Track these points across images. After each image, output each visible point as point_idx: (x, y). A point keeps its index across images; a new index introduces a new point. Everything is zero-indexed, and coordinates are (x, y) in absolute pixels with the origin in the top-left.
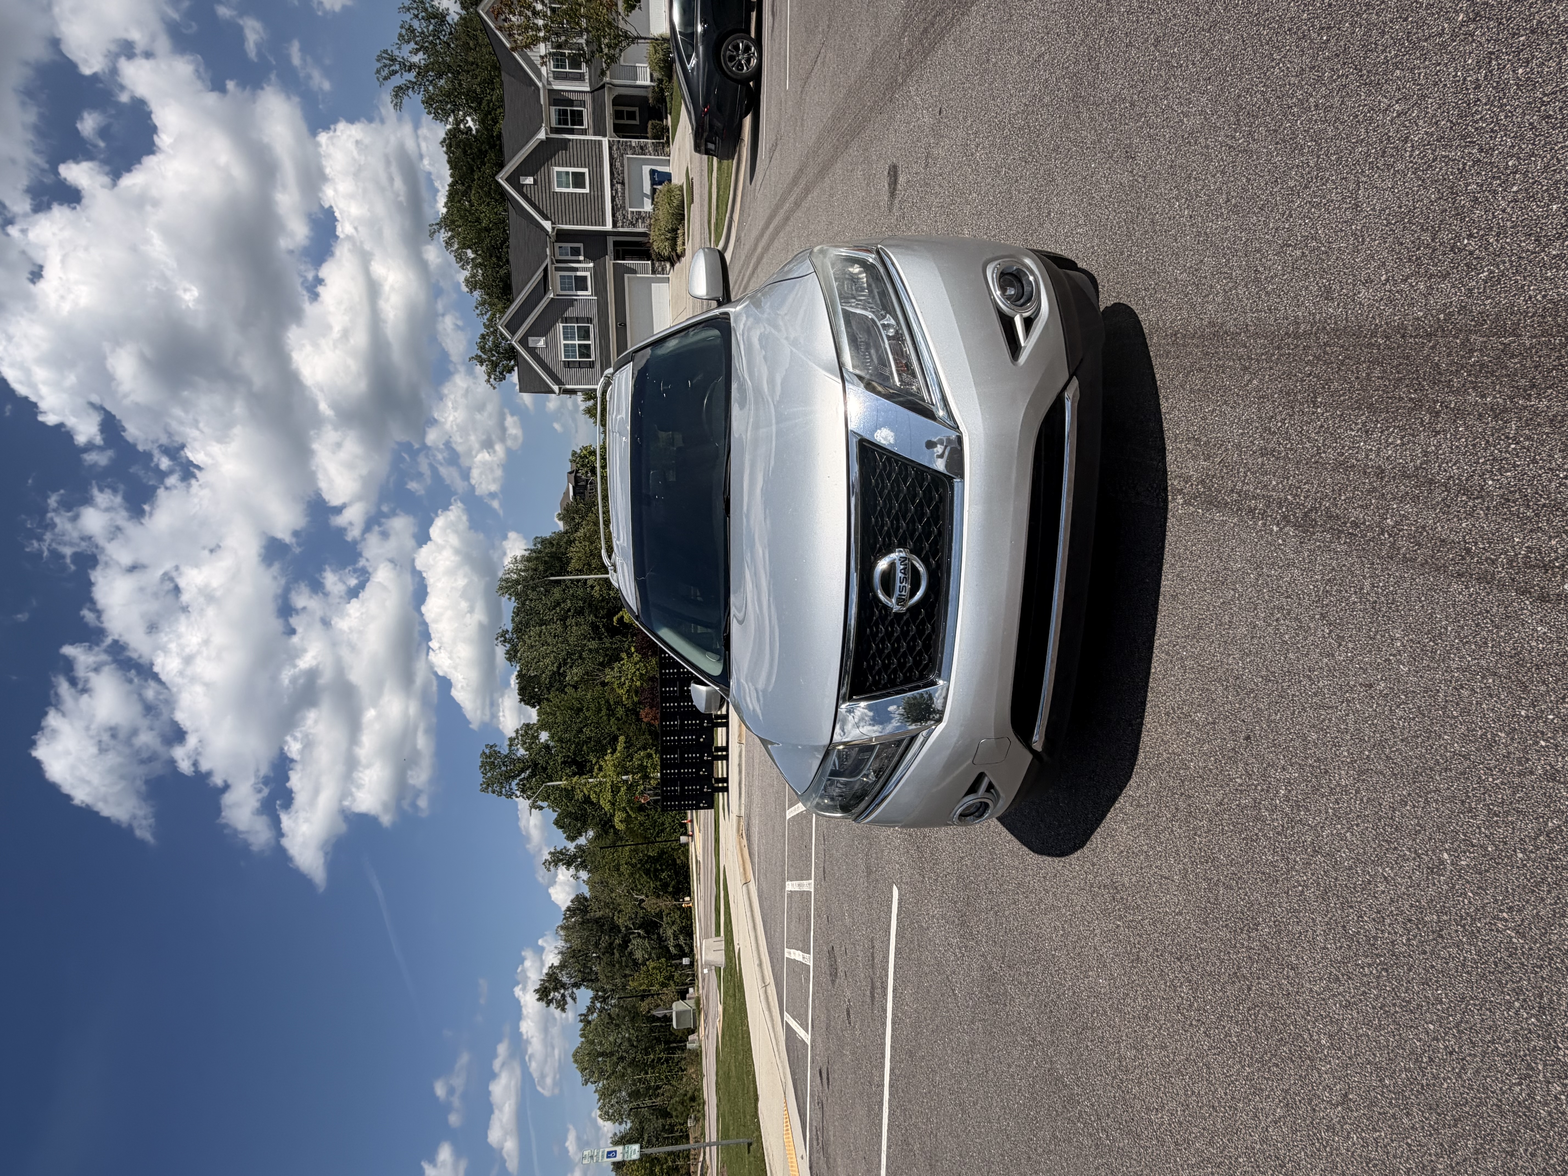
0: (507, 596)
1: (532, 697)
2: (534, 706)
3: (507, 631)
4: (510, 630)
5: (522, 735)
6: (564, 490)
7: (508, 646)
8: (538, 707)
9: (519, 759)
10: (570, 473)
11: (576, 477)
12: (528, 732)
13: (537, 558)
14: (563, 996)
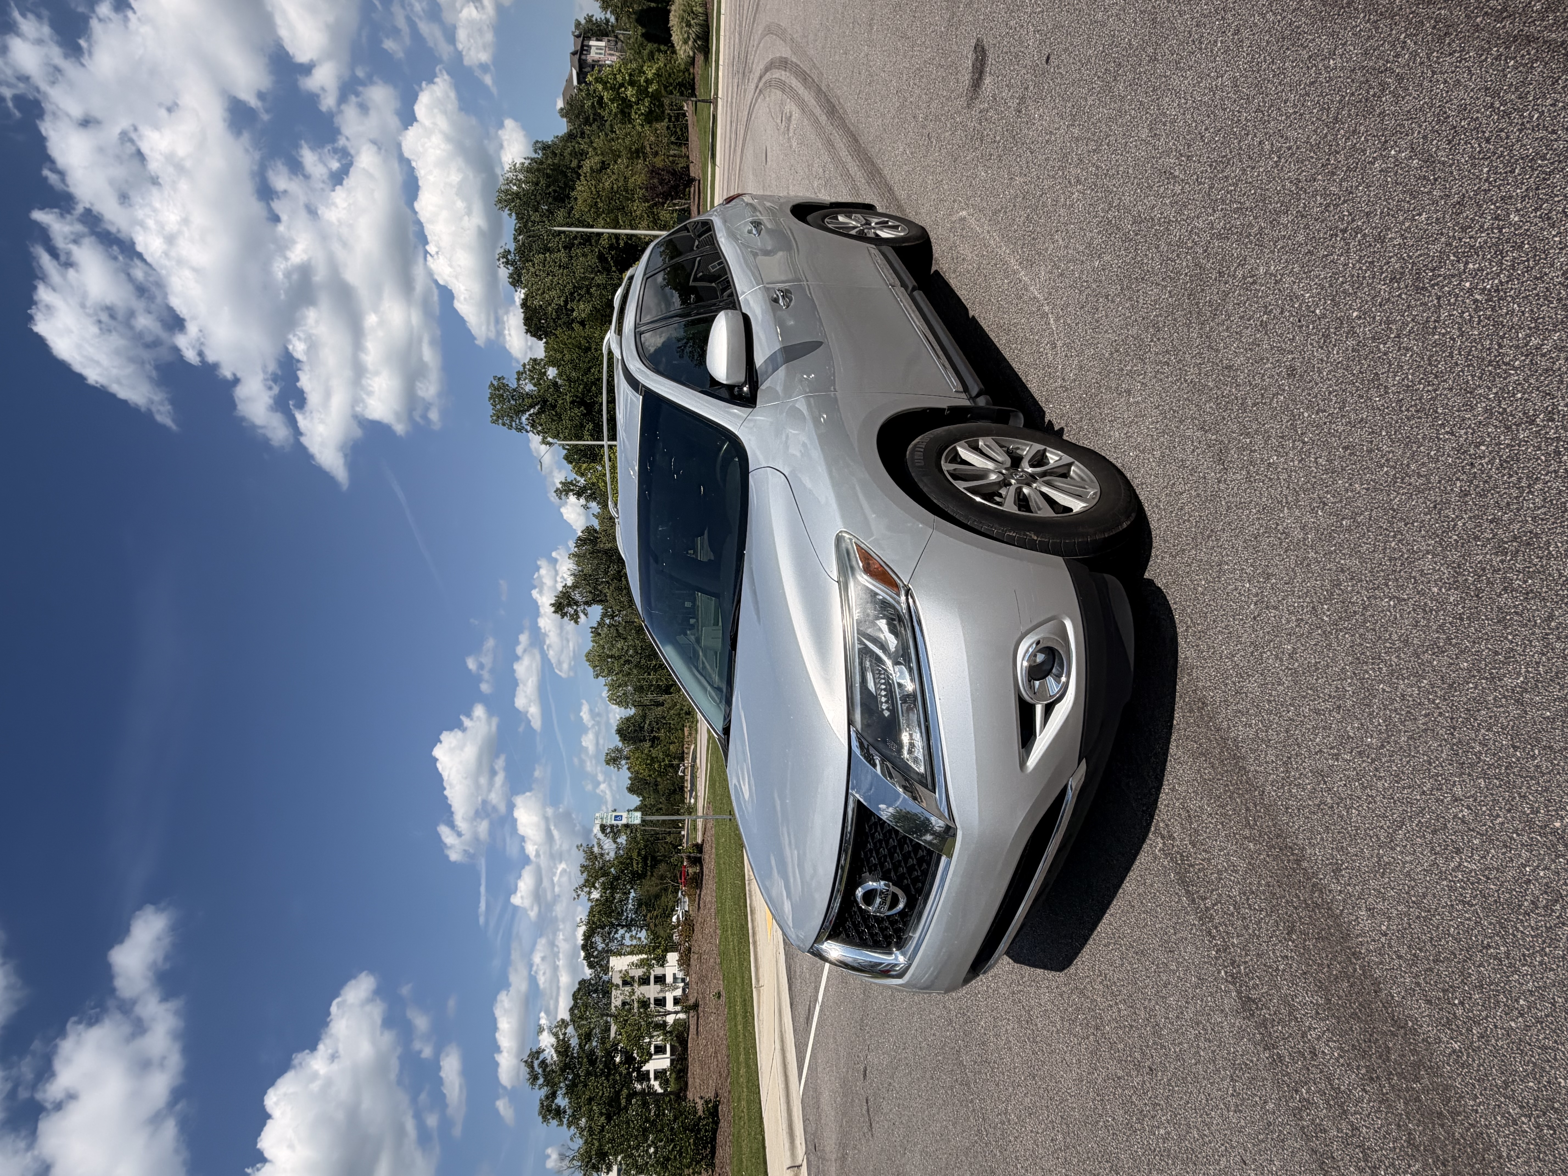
0: (507, 212)
1: (539, 329)
2: (541, 339)
3: (509, 252)
4: (512, 250)
5: (529, 370)
6: (566, 77)
7: (511, 268)
8: (544, 340)
9: (527, 394)
10: (574, 54)
11: (580, 60)
12: (535, 368)
13: (538, 170)
14: (576, 611)
